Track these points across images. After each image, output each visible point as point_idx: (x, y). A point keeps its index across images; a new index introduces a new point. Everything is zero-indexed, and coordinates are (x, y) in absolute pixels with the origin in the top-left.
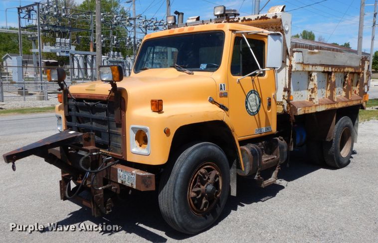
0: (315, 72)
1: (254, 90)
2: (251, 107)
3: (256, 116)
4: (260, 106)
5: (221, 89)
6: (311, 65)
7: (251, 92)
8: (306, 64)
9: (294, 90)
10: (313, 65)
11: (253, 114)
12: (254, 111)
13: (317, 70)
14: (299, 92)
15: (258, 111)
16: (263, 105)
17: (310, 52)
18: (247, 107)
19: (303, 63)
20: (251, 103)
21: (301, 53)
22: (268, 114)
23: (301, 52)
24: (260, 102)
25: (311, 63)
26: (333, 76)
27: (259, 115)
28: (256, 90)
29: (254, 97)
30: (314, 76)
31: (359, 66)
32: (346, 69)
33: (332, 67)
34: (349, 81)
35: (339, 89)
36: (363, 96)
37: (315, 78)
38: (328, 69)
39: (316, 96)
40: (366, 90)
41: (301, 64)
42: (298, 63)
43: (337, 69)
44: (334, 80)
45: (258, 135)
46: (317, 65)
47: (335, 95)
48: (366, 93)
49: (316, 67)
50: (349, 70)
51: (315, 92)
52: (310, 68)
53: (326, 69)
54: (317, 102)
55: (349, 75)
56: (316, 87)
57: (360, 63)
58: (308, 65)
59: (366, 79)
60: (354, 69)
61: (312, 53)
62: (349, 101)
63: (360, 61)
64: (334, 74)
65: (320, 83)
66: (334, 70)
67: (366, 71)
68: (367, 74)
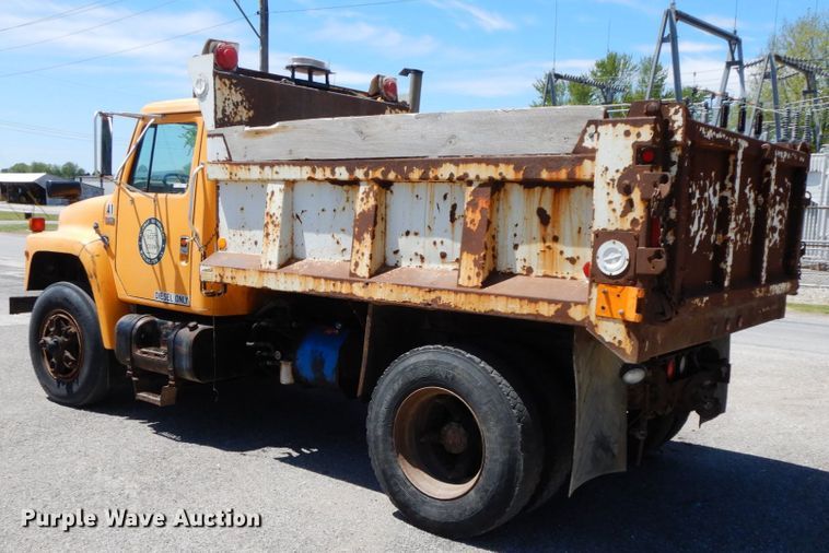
0: (274, 181)
1: (156, 219)
2: (147, 248)
3: (157, 266)
4: (163, 249)
5: (108, 212)
6: (255, 164)
7: (150, 221)
8: (238, 164)
9: (231, 226)
10: (262, 165)
11: (151, 262)
12: (153, 256)
13: (281, 176)
14: (247, 234)
15: (159, 258)
16: (170, 249)
17: (248, 132)
18: (141, 248)
19: (229, 161)
20: (148, 242)
21: (221, 139)
22: (180, 269)
23: (222, 135)
24: (164, 241)
25: (258, 159)
26: (360, 195)
27: (161, 267)
28: (158, 218)
29: (154, 231)
30: (273, 193)
31: (574, 152)
32: (445, 171)
33: (351, 164)
34: (470, 215)
35: (438, 241)
36: (595, 290)
37: (274, 198)
38: (333, 173)
39: (271, 246)
40: (609, 266)
41: (223, 163)
42: (214, 163)
43: (383, 173)
44: (365, 208)
45: (158, 303)
46: (280, 163)
47: (360, 255)
48: (611, 277)
49: (276, 168)
50: (473, 171)
51: (267, 235)
52: (255, 173)
53: (319, 174)
54: (270, 263)
55: (474, 193)
56: (273, 222)
57: (586, 137)
58: (245, 164)
59: (619, 212)
60: (517, 169)
61: (257, 133)
62: (456, 292)
63: (585, 131)
64: (371, 189)
65: (322, 213)
66: (366, 174)
67: (612, 174)
68: (626, 190)
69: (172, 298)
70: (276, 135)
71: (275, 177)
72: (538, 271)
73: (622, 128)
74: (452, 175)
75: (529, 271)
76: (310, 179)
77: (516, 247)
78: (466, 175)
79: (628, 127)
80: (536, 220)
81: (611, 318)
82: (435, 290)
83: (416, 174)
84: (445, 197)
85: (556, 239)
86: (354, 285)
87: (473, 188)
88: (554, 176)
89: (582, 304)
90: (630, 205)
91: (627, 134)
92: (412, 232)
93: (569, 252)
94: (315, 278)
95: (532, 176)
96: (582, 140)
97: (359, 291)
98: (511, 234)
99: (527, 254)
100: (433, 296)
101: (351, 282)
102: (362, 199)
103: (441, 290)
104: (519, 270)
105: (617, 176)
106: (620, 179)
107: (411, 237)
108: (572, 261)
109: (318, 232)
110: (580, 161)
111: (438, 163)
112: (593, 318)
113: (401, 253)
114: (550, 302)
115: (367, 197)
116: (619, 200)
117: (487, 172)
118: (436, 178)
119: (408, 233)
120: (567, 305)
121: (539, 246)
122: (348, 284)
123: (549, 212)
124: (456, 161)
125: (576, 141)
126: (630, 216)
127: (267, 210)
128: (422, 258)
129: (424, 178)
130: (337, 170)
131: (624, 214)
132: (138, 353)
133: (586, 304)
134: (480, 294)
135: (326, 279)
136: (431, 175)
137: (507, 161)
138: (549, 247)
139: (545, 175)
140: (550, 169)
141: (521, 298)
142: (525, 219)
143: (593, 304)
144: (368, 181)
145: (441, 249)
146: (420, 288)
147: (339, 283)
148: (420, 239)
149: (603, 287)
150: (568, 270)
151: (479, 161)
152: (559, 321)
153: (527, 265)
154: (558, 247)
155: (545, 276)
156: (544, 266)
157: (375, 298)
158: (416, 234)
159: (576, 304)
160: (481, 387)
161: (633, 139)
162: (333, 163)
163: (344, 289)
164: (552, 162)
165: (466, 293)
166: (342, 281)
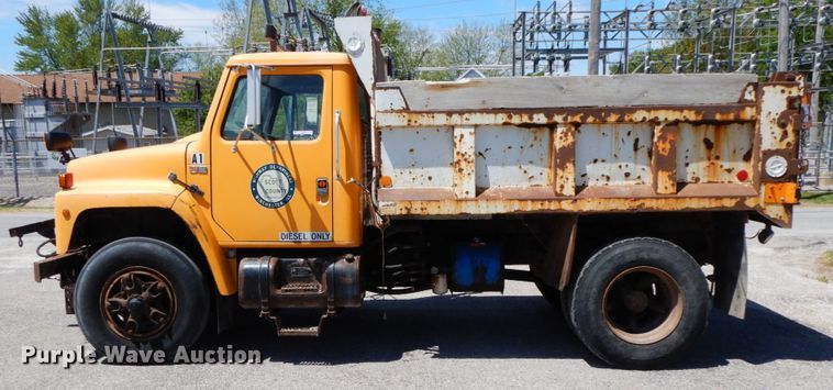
0: (462, 126)
1: (276, 165)
2: (265, 192)
3: (282, 209)
4: (291, 193)
5: (195, 161)
6: (441, 112)
7: (267, 168)
8: (420, 112)
9: (395, 166)
11: (273, 206)
12: (276, 200)
13: (472, 122)
14: (418, 171)
15: (285, 201)
16: (301, 192)
17: (432, 85)
18: (255, 193)
19: (407, 110)
20: (267, 187)
22: (318, 208)
23: (398, 88)
24: (292, 185)
26: (558, 135)
27: (288, 210)
28: (280, 163)
29: (275, 176)
30: (462, 136)
31: (739, 102)
32: (639, 116)
33: (549, 112)
34: (661, 145)
35: (623, 164)
36: (763, 188)
37: (463, 140)
38: (531, 118)
39: (466, 179)
40: (775, 172)
41: (399, 111)
42: (386, 111)
43: (581, 118)
44: (565, 144)
45: (288, 243)
46: (470, 112)
47: (564, 179)
48: (776, 178)
49: (466, 115)
50: (662, 115)
51: (461, 170)
52: (441, 120)
53: (516, 120)
54: (467, 193)
55: (662, 130)
56: (465, 160)
57: (747, 93)
58: (428, 113)
59: (779, 139)
60: (697, 113)
61: (443, 86)
62: (657, 199)
63: (745, 90)
64: (568, 130)
65: (507, 150)
66: (565, 119)
67: (773, 116)
68: (783, 126)
69: (308, 236)
70: (466, 89)
71: (465, 122)
72: (703, 180)
73: (779, 88)
74: (644, 118)
75: (697, 180)
76: (505, 124)
77: (687, 165)
78: (657, 118)
79: (783, 88)
80: (703, 146)
81: (776, 203)
82: (639, 199)
83: (613, 118)
84: (629, 134)
85: (717, 158)
86: (563, 202)
87: (661, 127)
88: (725, 117)
89: (754, 196)
90: (785, 134)
91: (783, 91)
92: (600, 160)
93: (727, 165)
94: (520, 200)
95: (710, 118)
96: (743, 95)
97: (567, 206)
98: (683, 156)
99: (696, 169)
100: (638, 203)
101: (559, 201)
102: (561, 138)
103: (645, 198)
104: (689, 180)
105: (777, 117)
106: (779, 119)
107: (599, 164)
108: (729, 171)
109: (503, 165)
110: (743, 108)
111: (633, 110)
112: (762, 205)
113: (588, 176)
114: (732, 198)
115: (566, 135)
116: (778, 132)
117: (672, 116)
118: (631, 121)
119: (595, 161)
120: (743, 198)
121: (706, 163)
122: (557, 203)
123: (712, 140)
124: (649, 109)
125: (738, 96)
126: (786, 141)
127: (458, 150)
128: (608, 178)
129: (620, 121)
130: (535, 116)
131: (782, 140)
132: (279, 292)
133: (758, 196)
134: (678, 198)
135: (533, 200)
136: (626, 118)
137: (690, 108)
138: (713, 164)
139: (718, 117)
140: (722, 113)
141: (710, 198)
142: (695, 146)
143: (762, 195)
144: (565, 124)
145: (625, 170)
146: (626, 199)
147: (547, 202)
148: (607, 165)
149: (770, 185)
150: (726, 177)
151: (667, 108)
152: (737, 209)
153: (696, 176)
154: (719, 163)
155: (709, 182)
156: (708, 176)
157: (585, 210)
158: (603, 161)
159: (750, 197)
160: (680, 261)
161: (786, 95)
162: (531, 111)
163: (553, 206)
164: (724, 109)
165: (666, 198)
166: (550, 200)
